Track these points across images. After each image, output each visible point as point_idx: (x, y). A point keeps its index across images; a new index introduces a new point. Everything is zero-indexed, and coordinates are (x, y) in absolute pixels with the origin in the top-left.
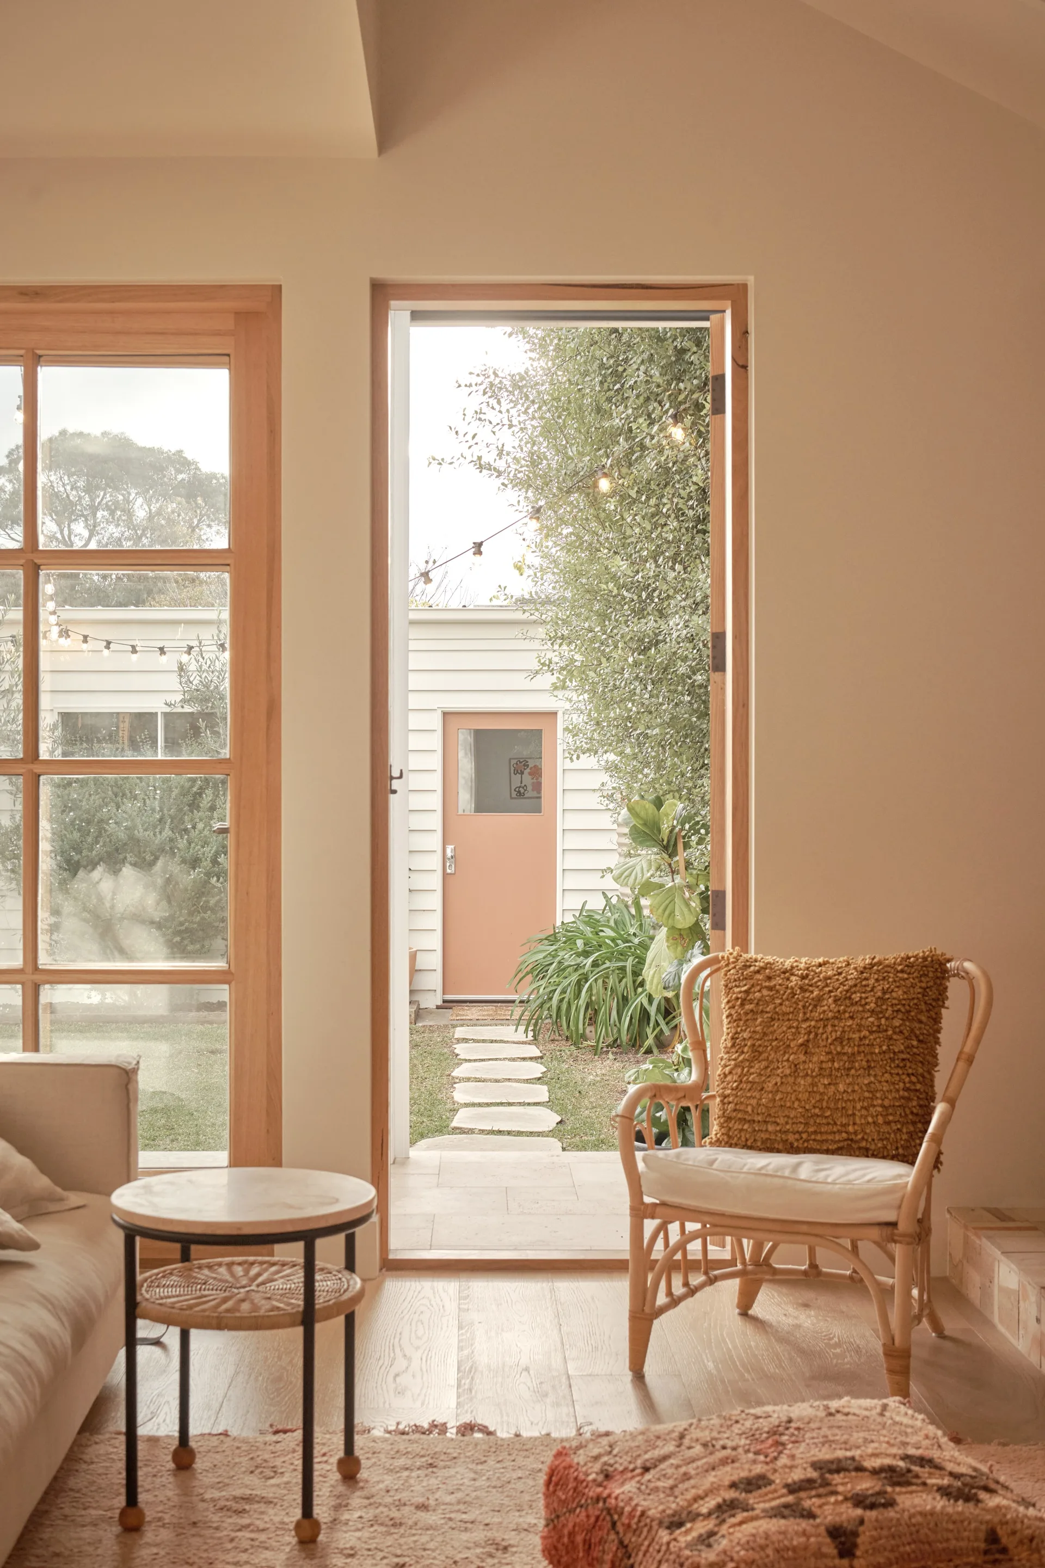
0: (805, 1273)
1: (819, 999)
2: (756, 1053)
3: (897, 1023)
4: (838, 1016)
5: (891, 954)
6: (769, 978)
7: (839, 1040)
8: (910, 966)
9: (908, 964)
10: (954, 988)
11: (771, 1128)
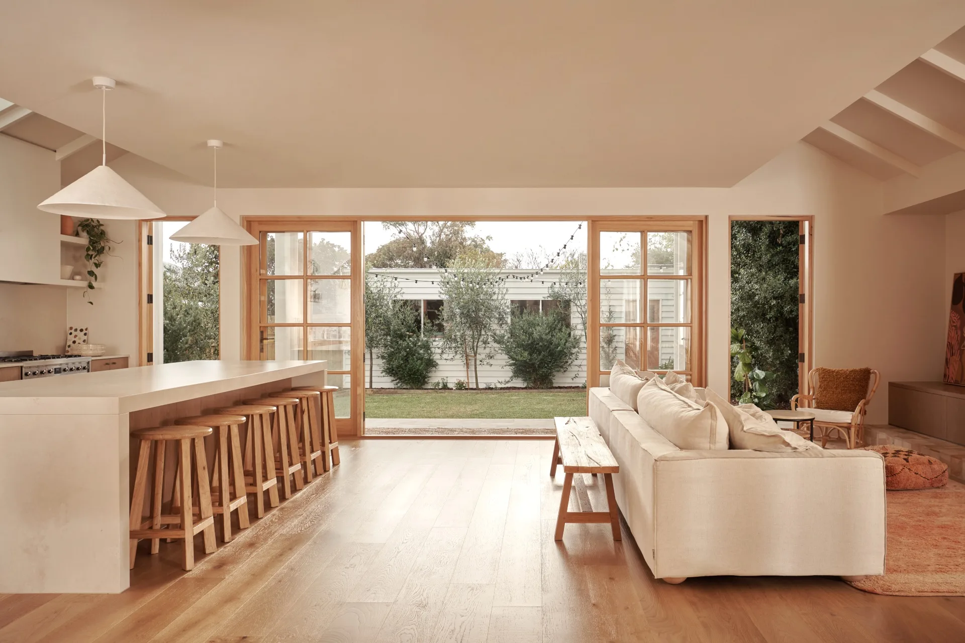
0: (837, 439)
1: (840, 377)
2: (825, 389)
3: (857, 383)
4: (844, 381)
5: (858, 368)
6: (829, 373)
7: (844, 387)
8: (862, 371)
9: (861, 370)
10: (872, 376)
11: (827, 405)
